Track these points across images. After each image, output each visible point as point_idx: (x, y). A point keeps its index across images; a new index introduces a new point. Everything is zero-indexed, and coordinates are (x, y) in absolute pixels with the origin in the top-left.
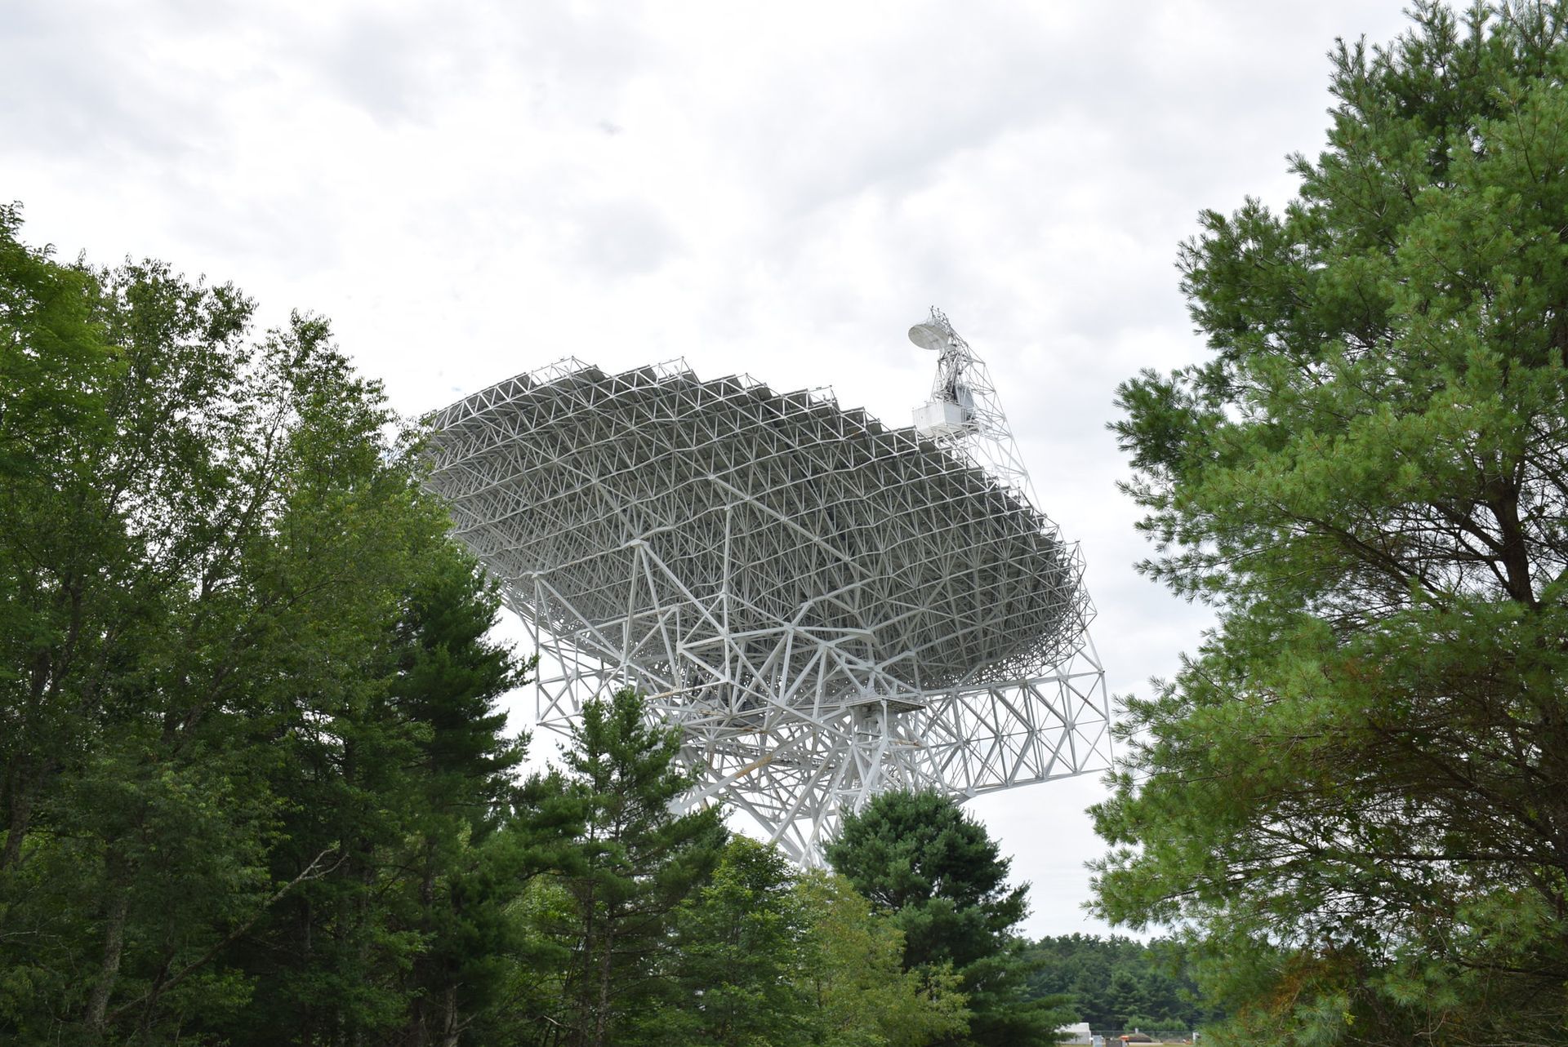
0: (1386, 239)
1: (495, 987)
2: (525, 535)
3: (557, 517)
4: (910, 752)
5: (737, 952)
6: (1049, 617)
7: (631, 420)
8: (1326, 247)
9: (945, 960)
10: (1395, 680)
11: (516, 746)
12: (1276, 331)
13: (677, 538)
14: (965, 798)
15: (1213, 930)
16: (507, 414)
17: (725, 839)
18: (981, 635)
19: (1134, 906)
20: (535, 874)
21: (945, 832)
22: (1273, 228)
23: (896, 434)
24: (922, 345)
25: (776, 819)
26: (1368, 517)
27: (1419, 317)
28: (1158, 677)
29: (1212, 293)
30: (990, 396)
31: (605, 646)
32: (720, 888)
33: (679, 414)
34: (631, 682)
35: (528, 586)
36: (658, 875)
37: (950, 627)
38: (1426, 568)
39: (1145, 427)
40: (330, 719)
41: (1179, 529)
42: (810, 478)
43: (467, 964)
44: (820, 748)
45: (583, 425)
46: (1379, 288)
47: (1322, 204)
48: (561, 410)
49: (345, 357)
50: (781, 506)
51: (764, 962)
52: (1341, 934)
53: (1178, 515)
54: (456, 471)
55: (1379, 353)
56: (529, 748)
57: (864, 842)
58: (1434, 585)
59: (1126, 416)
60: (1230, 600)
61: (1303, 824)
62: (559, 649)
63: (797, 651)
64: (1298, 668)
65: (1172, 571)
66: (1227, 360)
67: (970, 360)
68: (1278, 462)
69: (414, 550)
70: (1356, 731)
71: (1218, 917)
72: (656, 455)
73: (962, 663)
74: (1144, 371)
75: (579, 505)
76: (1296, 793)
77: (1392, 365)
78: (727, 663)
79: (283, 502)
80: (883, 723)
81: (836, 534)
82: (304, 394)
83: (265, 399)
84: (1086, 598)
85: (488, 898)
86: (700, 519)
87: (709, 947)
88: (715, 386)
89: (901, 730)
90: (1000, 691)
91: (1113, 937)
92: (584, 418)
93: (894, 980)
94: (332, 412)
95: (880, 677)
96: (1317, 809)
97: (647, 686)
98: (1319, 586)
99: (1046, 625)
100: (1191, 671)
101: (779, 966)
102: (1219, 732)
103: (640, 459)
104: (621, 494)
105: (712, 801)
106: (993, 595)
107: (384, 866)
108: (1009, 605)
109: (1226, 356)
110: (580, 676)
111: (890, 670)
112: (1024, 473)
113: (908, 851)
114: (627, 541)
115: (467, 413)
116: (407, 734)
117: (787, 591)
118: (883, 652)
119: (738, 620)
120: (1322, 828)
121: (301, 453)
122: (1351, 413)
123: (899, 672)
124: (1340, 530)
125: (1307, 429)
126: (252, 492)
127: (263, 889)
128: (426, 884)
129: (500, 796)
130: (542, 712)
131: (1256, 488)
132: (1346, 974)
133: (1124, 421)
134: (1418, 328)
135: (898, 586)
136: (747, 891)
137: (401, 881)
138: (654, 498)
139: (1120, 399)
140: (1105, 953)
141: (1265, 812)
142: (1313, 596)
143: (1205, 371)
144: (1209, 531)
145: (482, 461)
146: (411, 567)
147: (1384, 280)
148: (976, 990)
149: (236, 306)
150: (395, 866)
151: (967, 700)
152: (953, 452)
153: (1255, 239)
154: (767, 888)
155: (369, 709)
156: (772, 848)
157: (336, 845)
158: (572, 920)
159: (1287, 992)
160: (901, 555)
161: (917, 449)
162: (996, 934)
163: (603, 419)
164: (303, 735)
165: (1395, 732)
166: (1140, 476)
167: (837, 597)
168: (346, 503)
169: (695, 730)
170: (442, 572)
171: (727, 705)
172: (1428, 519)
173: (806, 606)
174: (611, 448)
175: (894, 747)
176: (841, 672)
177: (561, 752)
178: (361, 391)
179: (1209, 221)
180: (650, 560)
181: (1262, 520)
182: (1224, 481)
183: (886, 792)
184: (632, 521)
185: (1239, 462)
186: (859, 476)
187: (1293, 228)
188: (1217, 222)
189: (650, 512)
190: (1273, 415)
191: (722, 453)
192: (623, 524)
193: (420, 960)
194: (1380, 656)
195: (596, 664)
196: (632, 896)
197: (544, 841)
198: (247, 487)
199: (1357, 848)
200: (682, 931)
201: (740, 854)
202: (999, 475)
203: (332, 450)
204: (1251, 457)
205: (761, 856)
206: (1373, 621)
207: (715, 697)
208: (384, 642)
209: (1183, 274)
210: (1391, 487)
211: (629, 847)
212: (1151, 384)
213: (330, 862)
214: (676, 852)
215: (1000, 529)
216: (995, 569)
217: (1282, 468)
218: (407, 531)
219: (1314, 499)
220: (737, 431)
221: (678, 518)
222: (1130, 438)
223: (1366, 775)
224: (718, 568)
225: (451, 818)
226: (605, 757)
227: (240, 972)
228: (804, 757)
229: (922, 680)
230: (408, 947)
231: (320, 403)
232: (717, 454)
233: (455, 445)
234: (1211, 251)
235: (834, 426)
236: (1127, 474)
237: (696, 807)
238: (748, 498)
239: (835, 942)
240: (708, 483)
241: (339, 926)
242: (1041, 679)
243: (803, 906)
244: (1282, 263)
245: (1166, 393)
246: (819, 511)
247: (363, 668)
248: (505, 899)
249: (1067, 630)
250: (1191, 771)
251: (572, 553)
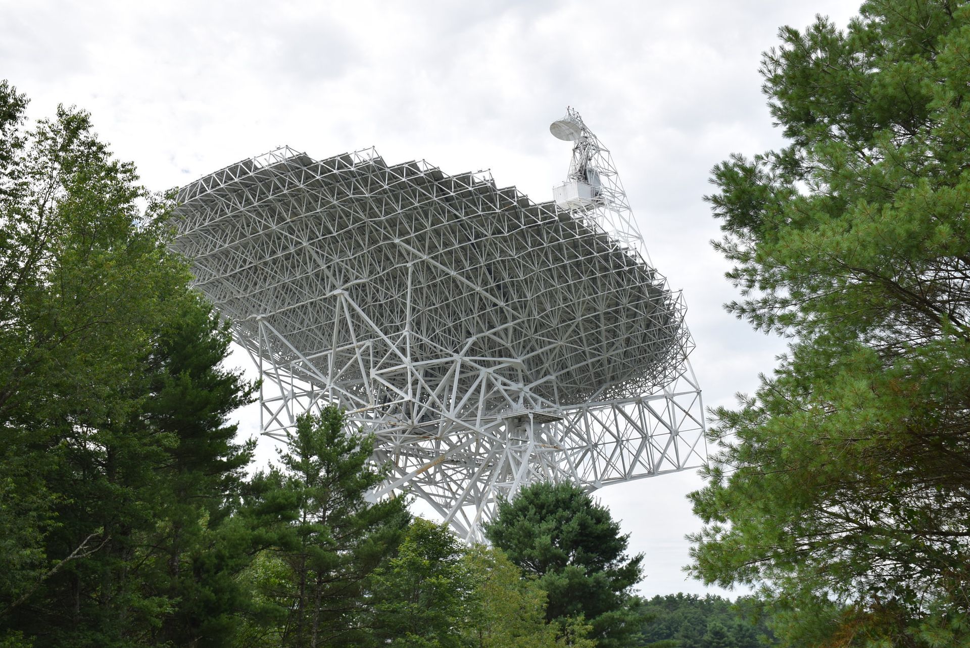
0: (929, 48)
1: (228, 639)
2: (250, 286)
3: (276, 272)
4: (551, 453)
5: (418, 609)
6: (658, 349)
7: (333, 196)
8: (880, 55)
9: (578, 614)
10: (928, 395)
11: (245, 451)
12: (838, 123)
13: (370, 289)
14: (593, 489)
15: (784, 588)
16: (235, 191)
17: (408, 521)
18: (606, 362)
19: (723, 569)
20: (260, 550)
21: (578, 514)
22: (837, 40)
23: (540, 207)
24: (560, 138)
25: (447, 505)
26: (909, 269)
27: (953, 109)
28: (742, 393)
29: (787, 93)
30: (613, 178)
31: (314, 373)
32: (404, 559)
33: (371, 191)
34: (335, 401)
35: (253, 326)
36: (356, 549)
37: (582, 356)
38: (955, 308)
39: (733, 199)
40: (95, 431)
41: (759, 278)
42: (473, 241)
43: (206, 622)
44: (482, 450)
45: (296, 200)
46: (921, 87)
47: (877, 20)
48: (278, 188)
49: (103, 144)
50: (451, 264)
51: (438, 616)
52: (886, 593)
53: (759, 267)
54: (196, 236)
55: (920, 139)
56: (255, 452)
57: (516, 523)
58: (960, 321)
59: (718, 191)
60: (799, 332)
61: (855, 507)
62: (278, 375)
63: (464, 376)
64: (852, 385)
65: (754, 310)
66: (798, 147)
67: (598, 149)
68: (837, 226)
69: (162, 298)
70: (897, 435)
71: (789, 579)
72: (353, 224)
73: (591, 384)
74: (733, 156)
75: (293, 263)
76: (850, 483)
77: (931, 149)
78: (409, 385)
79: (54, 259)
80: (530, 431)
81: (493, 285)
82: (69, 173)
83: (37, 176)
84: (687, 334)
85: (223, 569)
86: (388, 273)
87: (396, 605)
88: (399, 169)
89: (544, 436)
90: (621, 406)
91: (708, 596)
92: (297, 194)
93: (539, 630)
94: (94, 187)
95: (528, 395)
96: (866, 495)
97: (347, 403)
98: (869, 323)
99: (656, 355)
100: (767, 387)
101: (450, 619)
102: (790, 435)
103: (341, 227)
104: (326, 254)
105: (398, 492)
106: (615, 332)
107: (140, 546)
108: (628, 340)
109: (798, 143)
110: (294, 396)
111: (536, 390)
112: (640, 237)
113: (549, 530)
114: (331, 291)
115: (203, 190)
116: (158, 442)
117: (456, 329)
118: (530, 377)
119: (418, 351)
120: (870, 510)
121: (68, 220)
122: (896, 188)
123: (543, 391)
124: (885, 279)
125: (861, 199)
126: (28, 251)
127: (40, 566)
128: (173, 559)
129: (232, 490)
130: (265, 424)
131: (820, 245)
132: (889, 624)
133: (717, 194)
134: (952, 119)
135: (542, 325)
136: (425, 561)
137: (153, 558)
138: (352, 257)
139: (714, 177)
140: (702, 608)
141: (826, 498)
142: (864, 331)
143: (781, 156)
144: (783, 279)
145: (216, 228)
146: (160, 311)
147: (926, 80)
148: (603, 637)
149: (11, 101)
150: (148, 546)
151: (595, 413)
152: (585, 221)
153: (823, 49)
154: (441, 559)
155: (126, 423)
156: (444, 528)
157: (100, 530)
158: (289, 586)
159: (843, 637)
160: (544, 301)
161: (557, 218)
162: (618, 593)
163: (311, 195)
164: (74, 444)
165: (928, 436)
166: (729, 237)
167: (495, 334)
168: (107, 260)
169: (385, 437)
170: (185, 314)
171: (410, 418)
172: (957, 270)
173: (470, 341)
174: (317, 218)
175: (539, 449)
176: (498, 391)
177: (280, 455)
178: (116, 171)
179: (787, 35)
180: (349, 305)
181: (825, 271)
182: (796, 240)
183: (532, 485)
184: (334, 275)
185: (807, 226)
186: (511, 240)
187: (853, 39)
188: (793, 35)
189: (349, 268)
190: (834, 189)
191: (405, 222)
192: (328, 277)
193: (168, 620)
194: (916, 378)
195: (307, 386)
196: (336, 566)
197: (266, 524)
198: (24, 248)
199: (898, 526)
200: (375, 593)
201: (420, 532)
202: (620, 239)
203: (92, 218)
204: (816, 221)
205: (436, 534)
206: (911, 350)
207: (400, 412)
208: (138, 369)
209: (765, 78)
210: (928, 244)
211: (333, 528)
212: (739, 166)
213: (95, 544)
214: (370, 531)
215: (620, 281)
216: (616, 312)
217: (841, 230)
218: (156, 283)
219: (866, 254)
220: (417, 204)
221: (371, 273)
222: (721, 208)
223: (906, 469)
224: (402, 312)
225: (193, 507)
226: (315, 458)
227: (20, 634)
228: (469, 458)
229: (561, 398)
230: (159, 609)
231: (84, 179)
232: (401, 223)
233: (194, 215)
234: (787, 59)
235: (492, 201)
236: (719, 236)
237: (386, 497)
238: (425, 257)
239: (493, 600)
240: (394, 246)
241: (102, 594)
242: (652, 397)
243: (469, 572)
244: (844, 68)
245: (750, 172)
246: (481, 267)
247: (122, 391)
248: (236, 570)
249: (673, 359)
250: (768, 465)
251: (288, 300)
